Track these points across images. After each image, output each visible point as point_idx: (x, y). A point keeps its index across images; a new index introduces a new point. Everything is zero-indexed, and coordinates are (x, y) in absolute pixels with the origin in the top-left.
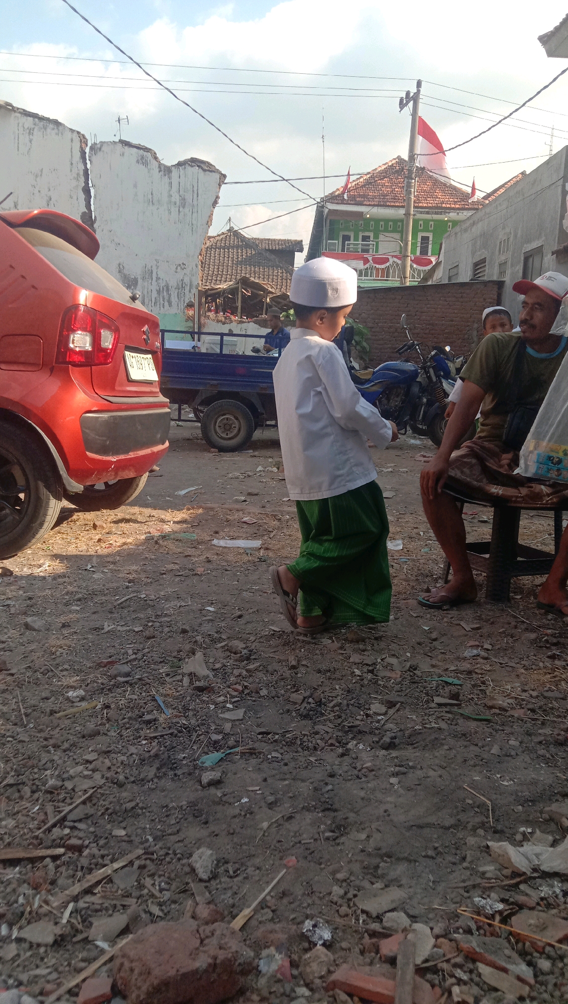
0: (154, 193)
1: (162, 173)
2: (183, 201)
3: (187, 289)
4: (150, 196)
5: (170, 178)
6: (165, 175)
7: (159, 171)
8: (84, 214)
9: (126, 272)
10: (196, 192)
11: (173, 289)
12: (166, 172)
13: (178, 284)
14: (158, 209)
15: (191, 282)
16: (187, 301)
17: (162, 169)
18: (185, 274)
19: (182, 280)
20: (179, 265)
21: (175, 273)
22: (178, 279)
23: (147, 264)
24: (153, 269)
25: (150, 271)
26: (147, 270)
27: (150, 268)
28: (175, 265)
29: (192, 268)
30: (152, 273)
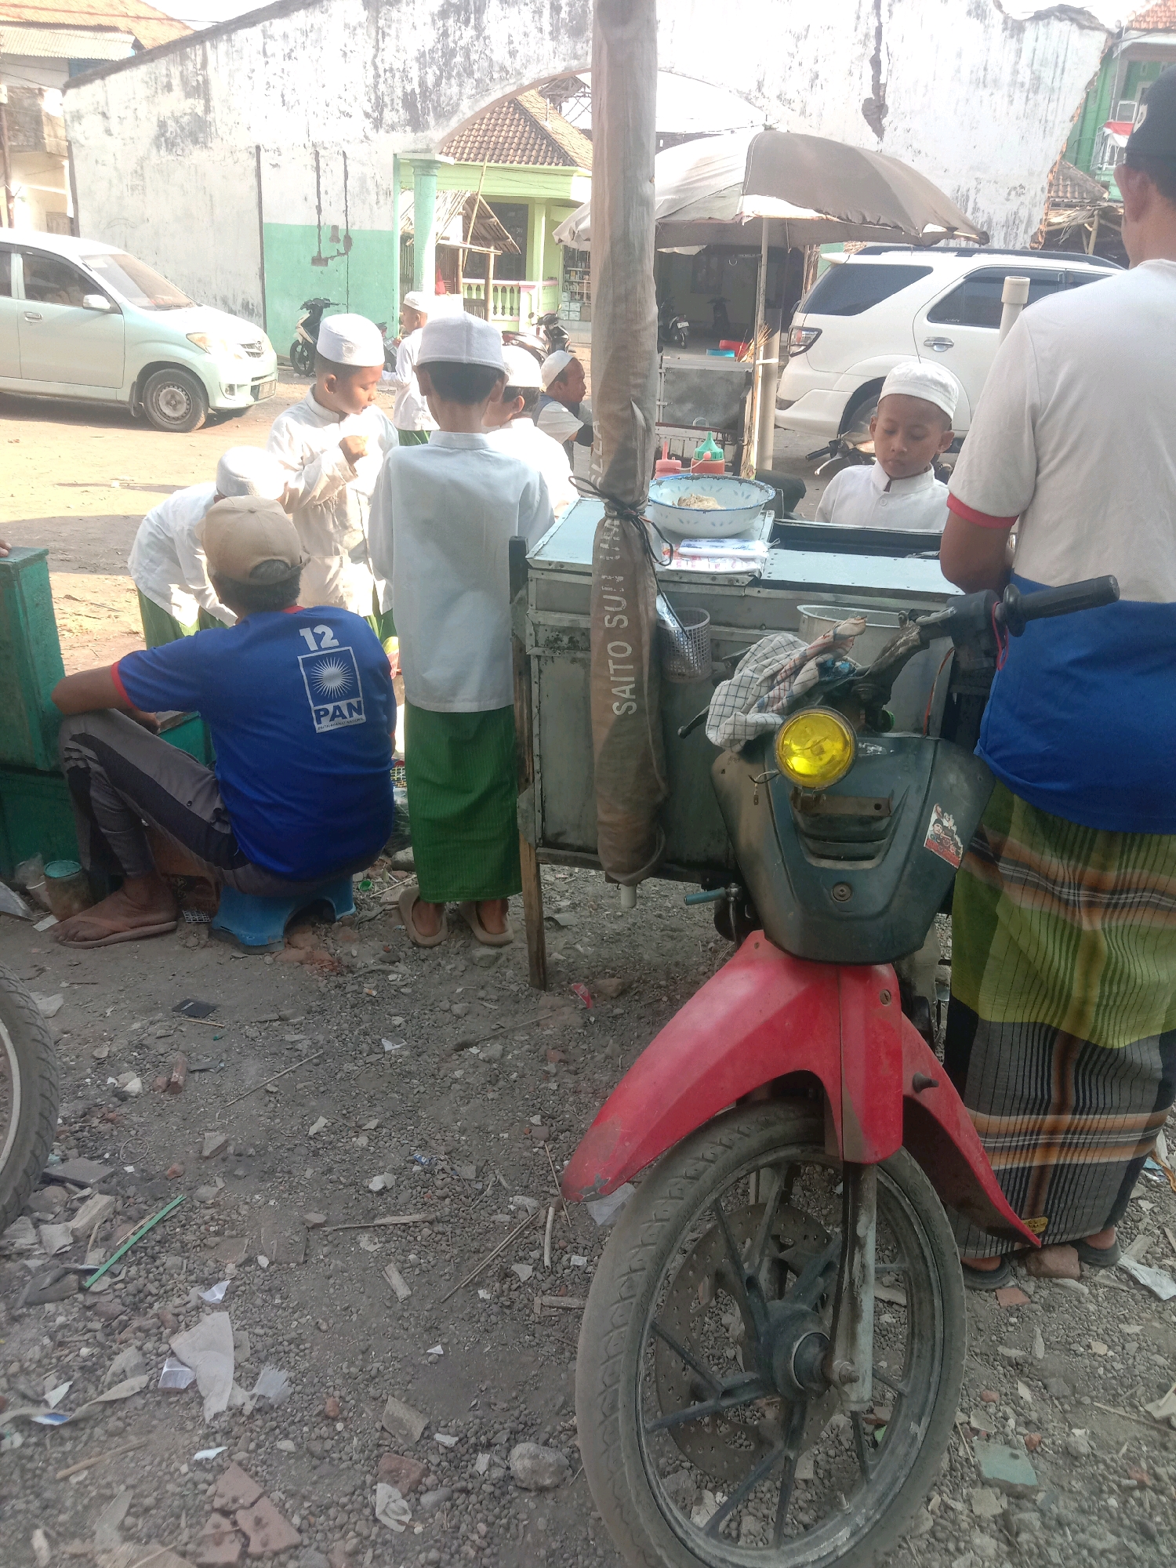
0: (989, 67)
1: (1008, 33)
2: (1037, 79)
3: (1022, 227)
4: (981, 73)
5: (1019, 41)
6: (1012, 37)
7: (1005, 29)
8: (868, 101)
10: (1060, 65)
11: (999, 227)
12: (1016, 31)
13: (1007, 221)
14: (992, 94)
15: (1030, 216)
17: (1009, 25)
18: (1022, 203)
19: (1016, 213)
20: (1015, 188)
21: (1006, 202)
22: (1009, 211)
23: (961, 186)
24: (970, 195)
25: (965, 197)
26: (960, 195)
27: (965, 193)
28: (1007, 188)
29: (1035, 194)
30: (967, 200)
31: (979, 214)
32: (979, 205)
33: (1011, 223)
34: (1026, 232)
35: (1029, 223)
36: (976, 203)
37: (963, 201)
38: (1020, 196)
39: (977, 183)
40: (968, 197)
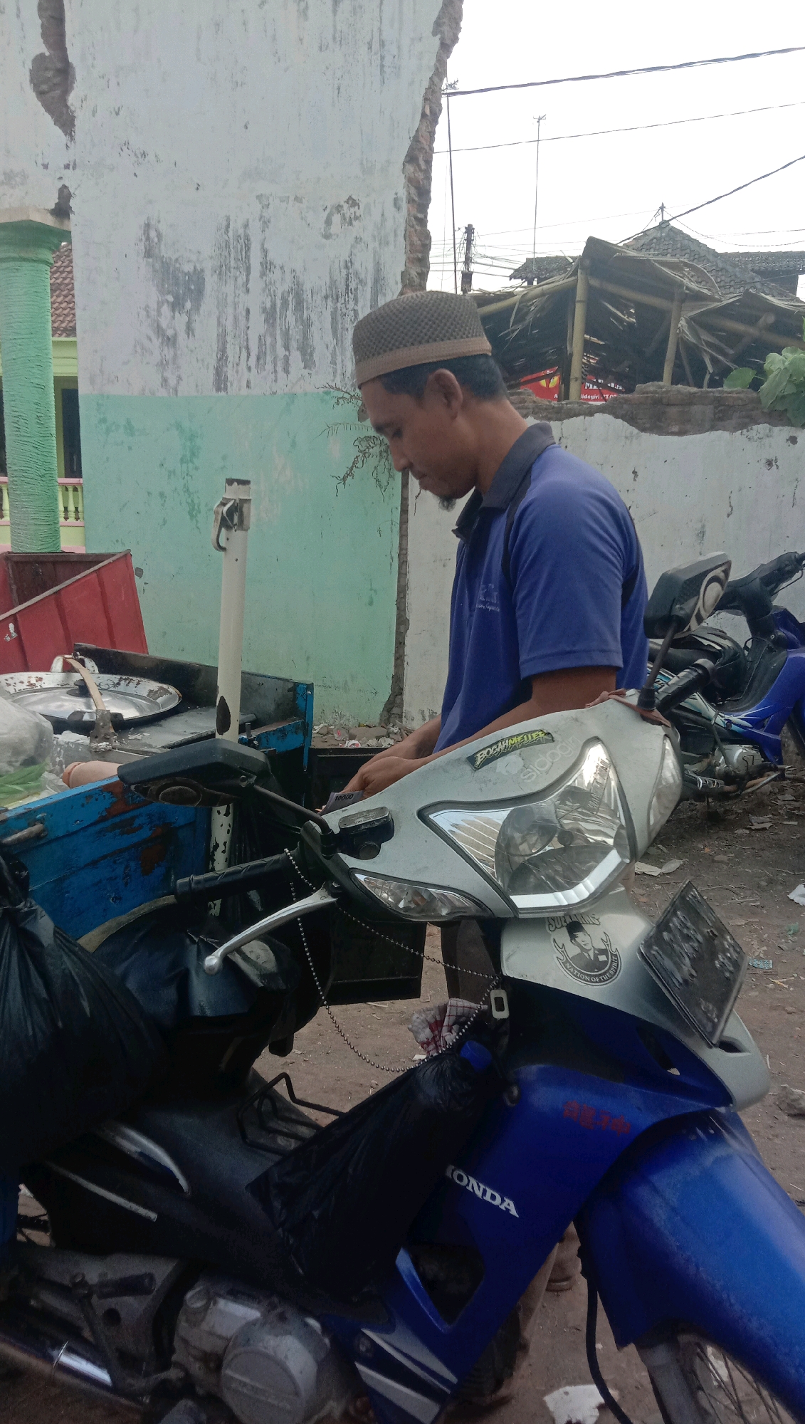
3: (366, 294)
8: (40, 59)
9: (166, 252)
11: (318, 298)
13: (333, 283)
15: (378, 270)
18: (358, 240)
19: (348, 265)
20: (339, 208)
21: (324, 240)
22: (334, 262)
23: (231, 218)
24: (250, 234)
25: (242, 240)
26: (231, 238)
27: (241, 231)
28: (324, 210)
29: (383, 215)
30: (248, 247)
31: (276, 275)
32: (271, 256)
33: (342, 288)
35: (379, 285)
36: (265, 252)
37: (239, 250)
38: (351, 224)
39: (263, 208)
40: (248, 240)
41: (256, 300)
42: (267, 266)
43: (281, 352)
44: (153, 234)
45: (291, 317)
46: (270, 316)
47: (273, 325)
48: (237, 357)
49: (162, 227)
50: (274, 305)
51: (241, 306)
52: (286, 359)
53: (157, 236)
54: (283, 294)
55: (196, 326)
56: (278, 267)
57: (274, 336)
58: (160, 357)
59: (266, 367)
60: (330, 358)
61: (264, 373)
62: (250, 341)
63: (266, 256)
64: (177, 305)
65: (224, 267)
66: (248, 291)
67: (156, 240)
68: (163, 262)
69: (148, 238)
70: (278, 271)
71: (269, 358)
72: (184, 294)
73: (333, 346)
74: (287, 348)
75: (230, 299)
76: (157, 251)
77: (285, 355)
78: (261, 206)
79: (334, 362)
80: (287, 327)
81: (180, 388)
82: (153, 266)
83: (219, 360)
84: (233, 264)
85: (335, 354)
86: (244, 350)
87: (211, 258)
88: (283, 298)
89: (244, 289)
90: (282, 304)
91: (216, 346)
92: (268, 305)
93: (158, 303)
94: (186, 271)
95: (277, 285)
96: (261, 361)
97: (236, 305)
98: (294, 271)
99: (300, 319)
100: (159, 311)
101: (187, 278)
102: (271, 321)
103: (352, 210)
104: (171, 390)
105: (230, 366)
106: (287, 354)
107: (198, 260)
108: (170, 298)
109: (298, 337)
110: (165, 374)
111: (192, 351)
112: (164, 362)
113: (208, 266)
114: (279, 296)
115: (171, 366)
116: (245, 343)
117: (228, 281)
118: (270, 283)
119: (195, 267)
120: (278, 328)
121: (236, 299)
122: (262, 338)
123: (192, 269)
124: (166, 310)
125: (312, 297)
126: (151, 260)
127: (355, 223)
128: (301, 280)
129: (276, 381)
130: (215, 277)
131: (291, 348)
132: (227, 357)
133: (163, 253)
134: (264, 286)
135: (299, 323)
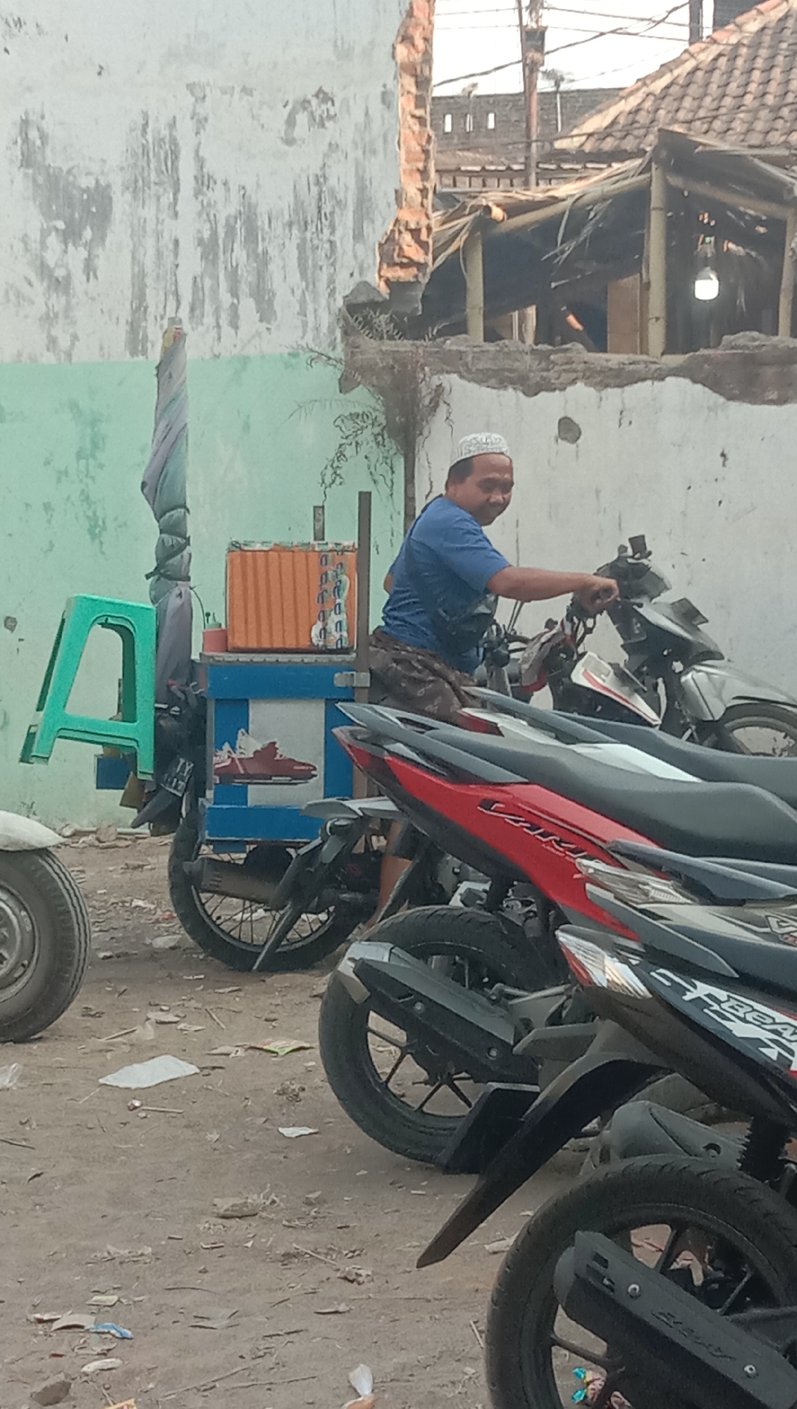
3: (346, 221)
9: (54, 159)
11: (278, 226)
13: (299, 205)
15: (362, 187)
16: (345, 287)
18: (333, 147)
19: (320, 180)
20: (305, 104)
21: (286, 148)
22: (300, 177)
23: (150, 113)
24: (178, 138)
25: (167, 146)
26: (150, 140)
27: (165, 132)
28: (285, 106)
29: (367, 114)
30: (175, 154)
31: (217, 194)
32: (209, 167)
33: (312, 212)
34: (358, 236)
35: (364, 208)
36: (200, 162)
37: (162, 158)
38: (323, 125)
39: (196, 100)
40: (176, 145)
41: (188, 227)
42: (204, 182)
43: (226, 299)
44: (34, 134)
45: (240, 254)
46: (209, 249)
47: (214, 262)
48: (161, 307)
49: (47, 125)
50: (214, 234)
51: (166, 235)
52: (234, 309)
53: (41, 138)
54: (227, 220)
55: (100, 263)
56: (219, 182)
57: (216, 278)
58: (44, 309)
59: (205, 320)
60: (298, 308)
61: (201, 329)
62: (180, 284)
63: (202, 168)
64: (70, 235)
65: (140, 183)
66: (176, 214)
67: (38, 142)
68: (48, 174)
69: (26, 140)
70: (219, 186)
71: (208, 308)
72: (81, 218)
73: (300, 291)
74: (234, 292)
75: (151, 226)
76: (39, 158)
77: (233, 304)
78: (193, 99)
79: (303, 313)
80: (234, 264)
81: (75, 352)
82: (34, 181)
83: (134, 312)
84: (153, 177)
85: (305, 301)
86: (171, 297)
87: (122, 169)
88: (227, 224)
89: (171, 213)
90: (226, 233)
91: (130, 291)
92: (206, 234)
93: (42, 230)
94: (83, 186)
95: (220, 206)
96: (197, 312)
97: (158, 236)
98: (243, 188)
99: (253, 254)
100: (43, 244)
101: (85, 196)
102: (211, 257)
103: (324, 107)
104: (63, 356)
105: (151, 319)
106: (236, 301)
107: (102, 173)
108: (61, 225)
109: (250, 279)
110: (54, 333)
111: (93, 299)
112: (52, 315)
113: (117, 181)
114: (222, 222)
115: (61, 320)
116: (173, 288)
117: (147, 202)
118: (209, 204)
119: (97, 181)
120: (221, 266)
121: (160, 227)
122: (198, 280)
123: (92, 184)
124: (53, 240)
125: (270, 222)
126: (30, 171)
127: (328, 124)
128: (253, 200)
129: (219, 338)
130: (128, 196)
131: (240, 293)
132: (146, 308)
133: (49, 161)
134: (200, 207)
135: (251, 260)
